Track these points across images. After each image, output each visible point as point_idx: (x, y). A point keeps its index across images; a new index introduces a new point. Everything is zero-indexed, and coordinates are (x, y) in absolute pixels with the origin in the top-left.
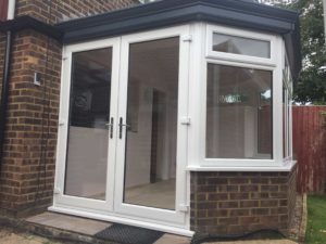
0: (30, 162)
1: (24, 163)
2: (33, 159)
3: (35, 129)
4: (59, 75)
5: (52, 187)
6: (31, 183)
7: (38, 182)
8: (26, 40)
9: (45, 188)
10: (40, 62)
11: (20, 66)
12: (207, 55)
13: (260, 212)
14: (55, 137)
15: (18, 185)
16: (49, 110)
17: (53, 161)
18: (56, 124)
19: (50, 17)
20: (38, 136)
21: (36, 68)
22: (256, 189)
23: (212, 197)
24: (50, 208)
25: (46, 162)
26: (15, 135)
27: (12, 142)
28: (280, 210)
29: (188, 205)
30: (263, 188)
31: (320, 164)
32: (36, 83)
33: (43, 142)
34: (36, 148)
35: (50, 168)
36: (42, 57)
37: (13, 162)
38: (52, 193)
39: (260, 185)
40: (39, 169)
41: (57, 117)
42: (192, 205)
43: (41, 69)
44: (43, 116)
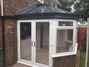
0: (12, 53)
1: (10, 53)
2: (12, 52)
3: (12, 44)
4: (17, 28)
5: (17, 57)
6: (13, 58)
7: (14, 57)
8: (8, 21)
9: (16, 58)
10: (12, 27)
11: (7, 28)
12: (57, 27)
13: (69, 64)
14: (17, 45)
15: (9, 59)
16: (15, 38)
17: (17, 51)
18: (17, 41)
19: (13, 13)
20: (13, 46)
21: (11, 29)
22: (68, 59)
23: (58, 63)
24: (17, 62)
25: (16, 51)
26: (7, 46)
27: (7, 48)
28: (73, 63)
29: (52, 64)
30: (70, 59)
31: (83, 42)
32: (11, 33)
33: (14, 47)
34: (13, 49)
35: (16, 53)
36: (12, 25)
37: (7, 53)
38: (18, 58)
39: (69, 58)
40: (14, 54)
41: (17, 40)
42: (53, 65)
43: (12, 28)
44: (14, 40)
